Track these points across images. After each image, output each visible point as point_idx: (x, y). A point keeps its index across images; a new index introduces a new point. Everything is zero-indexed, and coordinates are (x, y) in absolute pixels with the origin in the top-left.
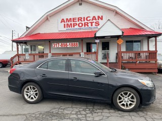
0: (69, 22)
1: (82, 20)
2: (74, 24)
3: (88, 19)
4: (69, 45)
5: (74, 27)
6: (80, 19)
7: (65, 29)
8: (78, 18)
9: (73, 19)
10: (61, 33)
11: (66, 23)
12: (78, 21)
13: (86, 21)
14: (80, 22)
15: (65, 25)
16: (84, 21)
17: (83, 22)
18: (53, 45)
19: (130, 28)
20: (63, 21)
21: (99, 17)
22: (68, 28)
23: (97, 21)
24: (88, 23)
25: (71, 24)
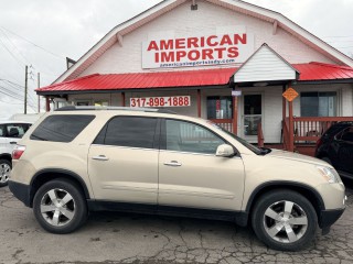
0: (167, 48)
1: (199, 43)
2: (178, 53)
3: (213, 41)
4: (167, 101)
5: (178, 59)
6: (192, 42)
7: (158, 65)
8: (189, 40)
9: (177, 41)
10: (148, 75)
11: (160, 52)
12: (189, 46)
13: (206, 47)
14: (193, 48)
15: (157, 55)
16: (202, 45)
17: (200, 49)
18: (132, 103)
19: (312, 63)
20: (153, 45)
21: (237, 37)
22: (165, 62)
23: (234, 45)
24: (211, 51)
25: (172, 53)
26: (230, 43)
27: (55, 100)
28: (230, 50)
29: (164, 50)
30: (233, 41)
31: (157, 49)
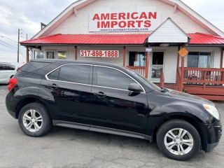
0: (105, 19)
1: (126, 17)
2: (112, 22)
3: (135, 16)
4: (104, 53)
5: (112, 27)
6: (122, 15)
7: (99, 30)
8: (120, 14)
9: (112, 14)
10: (92, 36)
11: (100, 21)
12: (120, 18)
13: (131, 19)
14: (122, 19)
15: (99, 23)
16: (128, 18)
17: (126, 21)
18: (81, 53)
19: (197, 33)
20: (96, 17)
21: (150, 14)
22: (104, 28)
23: (148, 19)
24: (133, 22)
25: (108, 23)
26: (146, 18)
27: (33, 49)
28: (145, 22)
29: (103, 20)
30: (148, 16)
31: (99, 19)
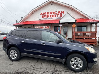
1: (53, 13)
3: (56, 13)
4: (44, 27)
5: (48, 17)
6: (51, 13)
7: (43, 18)
8: (50, 12)
9: (47, 13)
11: (43, 15)
17: (53, 15)
18: (35, 28)
19: (80, 18)
20: (41, 14)
21: (62, 12)
24: (56, 15)
25: (46, 16)
26: (60, 13)
27: (19, 27)
28: (60, 15)
29: (44, 15)
